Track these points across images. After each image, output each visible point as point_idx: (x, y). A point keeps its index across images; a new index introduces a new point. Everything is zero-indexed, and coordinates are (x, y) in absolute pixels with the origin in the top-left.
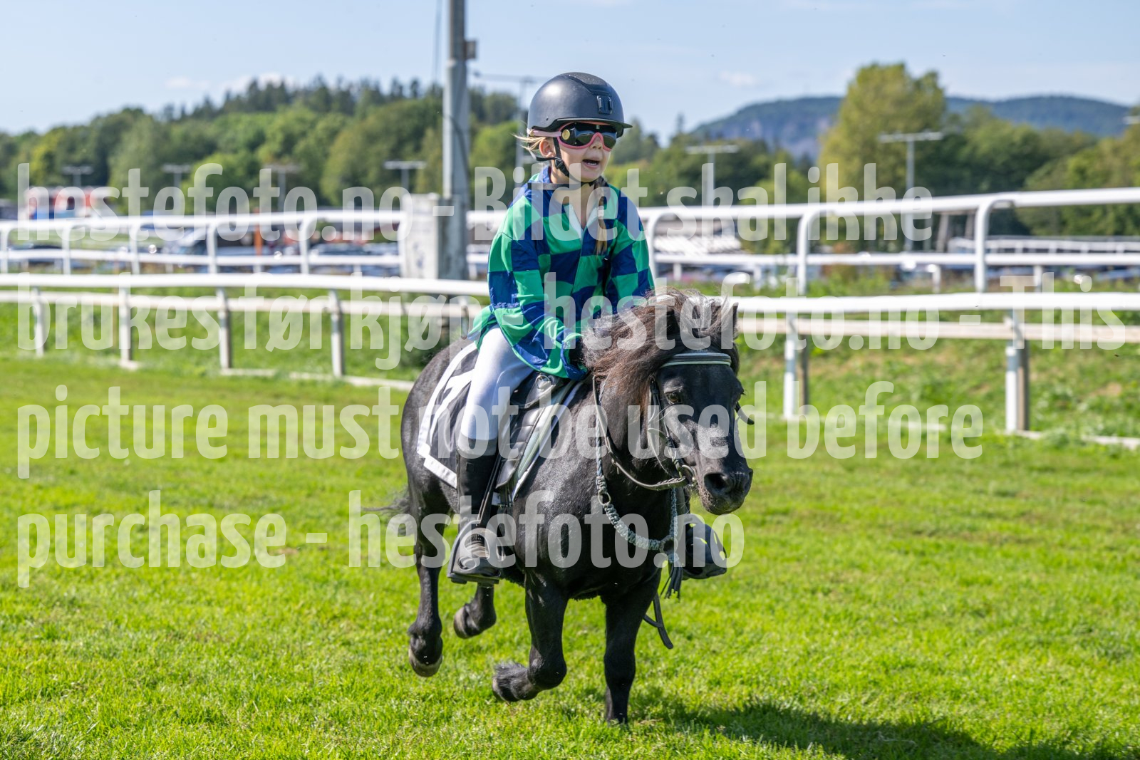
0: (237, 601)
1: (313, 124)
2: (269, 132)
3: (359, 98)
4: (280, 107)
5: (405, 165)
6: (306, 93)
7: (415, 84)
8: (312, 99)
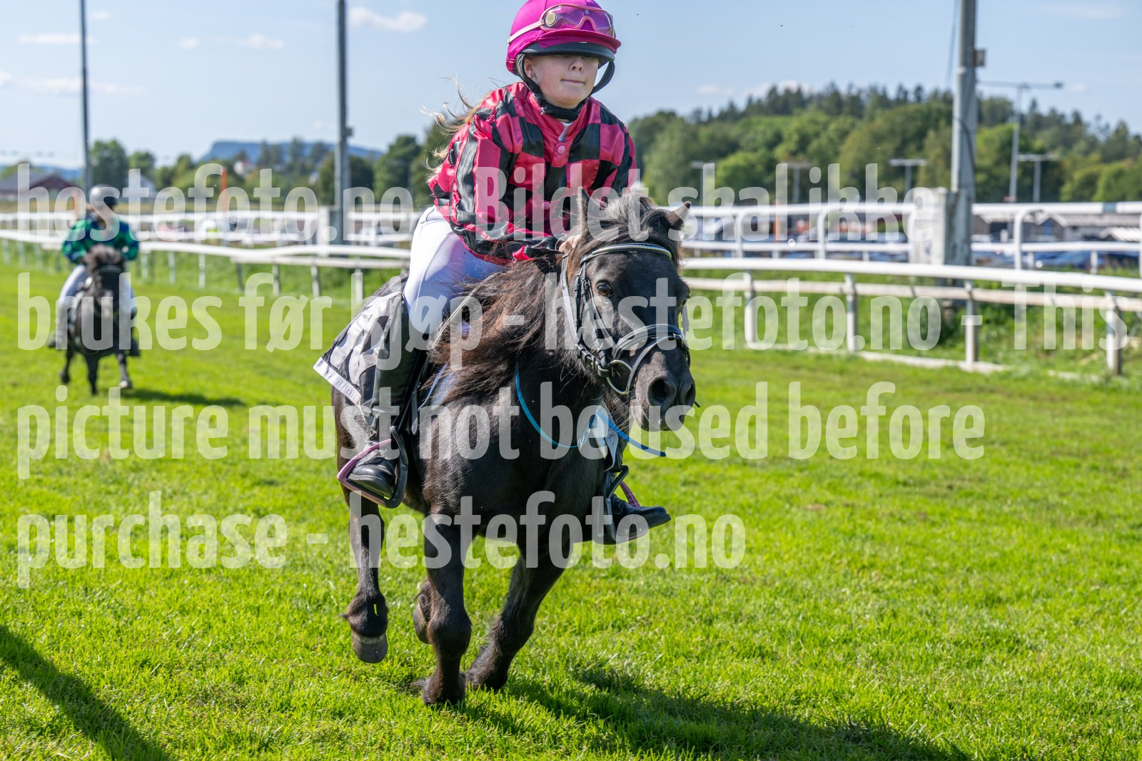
0: (774, 550)
1: (826, 126)
2: (785, 135)
3: (868, 103)
4: (796, 111)
5: (908, 162)
6: (820, 97)
7: (919, 89)
8: (825, 104)
